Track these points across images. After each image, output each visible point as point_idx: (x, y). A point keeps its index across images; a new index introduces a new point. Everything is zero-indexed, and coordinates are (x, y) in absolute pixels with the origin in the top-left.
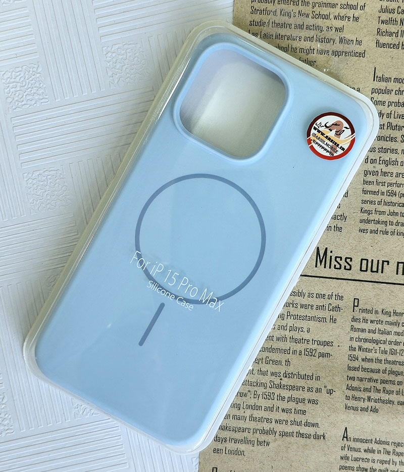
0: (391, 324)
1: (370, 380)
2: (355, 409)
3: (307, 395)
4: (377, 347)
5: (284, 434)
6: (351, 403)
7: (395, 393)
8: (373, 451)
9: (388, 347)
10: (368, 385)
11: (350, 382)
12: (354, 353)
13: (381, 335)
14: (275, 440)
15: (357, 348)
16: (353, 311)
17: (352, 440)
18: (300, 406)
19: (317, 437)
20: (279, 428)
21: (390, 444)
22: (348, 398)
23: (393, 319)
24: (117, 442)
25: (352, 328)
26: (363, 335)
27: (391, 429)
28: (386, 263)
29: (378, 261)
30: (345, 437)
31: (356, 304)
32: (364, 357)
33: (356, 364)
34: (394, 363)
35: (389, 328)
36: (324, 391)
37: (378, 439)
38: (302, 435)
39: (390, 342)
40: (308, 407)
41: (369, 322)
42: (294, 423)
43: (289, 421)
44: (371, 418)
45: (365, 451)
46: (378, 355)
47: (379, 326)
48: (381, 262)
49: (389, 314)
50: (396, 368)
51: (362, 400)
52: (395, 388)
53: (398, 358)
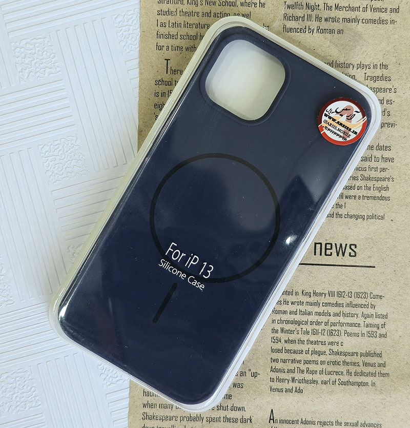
0: (311, 304)
1: (293, 361)
2: (280, 391)
4: (299, 328)
5: (211, 420)
6: (276, 385)
7: (318, 373)
9: (309, 328)
10: (292, 366)
11: (274, 365)
12: (276, 335)
13: (302, 316)
14: (203, 427)
15: (279, 330)
17: (279, 421)
19: (244, 421)
20: (206, 414)
21: (316, 423)
22: (272, 380)
23: (314, 299)
25: (274, 311)
26: (285, 317)
27: (317, 409)
30: (272, 419)
32: (287, 339)
33: (279, 346)
34: (316, 343)
35: (309, 308)
36: (249, 374)
37: (304, 420)
38: (228, 420)
39: (312, 323)
40: (233, 391)
41: (290, 303)
42: (221, 408)
43: (215, 406)
44: (295, 398)
46: (300, 336)
47: (300, 307)
49: (309, 294)
50: (318, 348)
51: (287, 381)
52: (319, 368)
53: (320, 338)
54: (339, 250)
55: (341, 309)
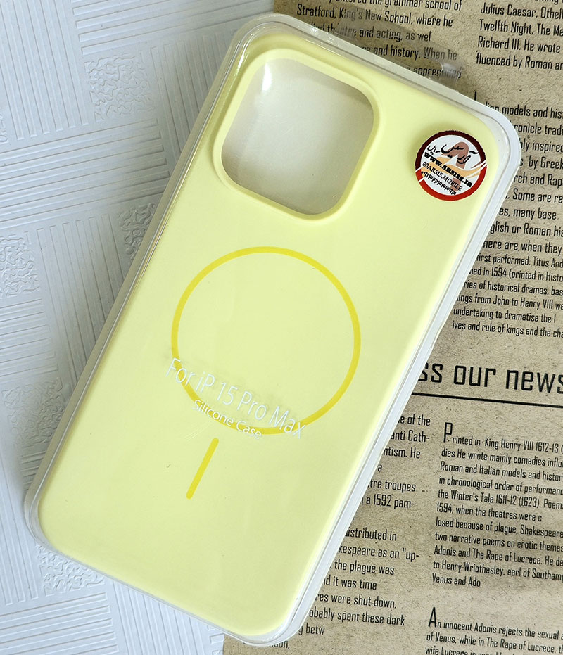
0: (499, 459)
1: (468, 539)
2: (447, 581)
3: (378, 562)
4: (478, 493)
5: (344, 617)
6: (441, 573)
7: (504, 559)
8: (472, 642)
9: (494, 493)
10: (466, 547)
11: (440, 543)
12: (445, 501)
13: (484, 475)
14: (333, 625)
15: (450, 494)
16: (445, 441)
17: (443, 625)
18: (369, 578)
19: (392, 621)
20: (338, 608)
21: (497, 631)
22: (436, 565)
23: (501, 452)
24: (106, 629)
25: (443, 466)
26: (458, 476)
27: (499, 610)
28: (492, 372)
29: (480, 369)
30: (433, 621)
31: (448, 431)
32: (460, 507)
33: (448, 517)
34: (503, 515)
35: (495, 465)
36: (402, 555)
37: (479, 625)
38: (370, 619)
39: (498, 486)
40: (379, 578)
41: (467, 456)
42: (360, 601)
43: (352, 599)
44: (469, 593)
45: (461, 641)
46: (480, 504)
47: (481, 462)
48: (484, 371)
49: (495, 445)
50: (506, 522)
51: (457, 568)
52: (505, 551)
53: (509, 508)
54: (543, 383)
55: (542, 468)
